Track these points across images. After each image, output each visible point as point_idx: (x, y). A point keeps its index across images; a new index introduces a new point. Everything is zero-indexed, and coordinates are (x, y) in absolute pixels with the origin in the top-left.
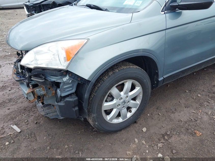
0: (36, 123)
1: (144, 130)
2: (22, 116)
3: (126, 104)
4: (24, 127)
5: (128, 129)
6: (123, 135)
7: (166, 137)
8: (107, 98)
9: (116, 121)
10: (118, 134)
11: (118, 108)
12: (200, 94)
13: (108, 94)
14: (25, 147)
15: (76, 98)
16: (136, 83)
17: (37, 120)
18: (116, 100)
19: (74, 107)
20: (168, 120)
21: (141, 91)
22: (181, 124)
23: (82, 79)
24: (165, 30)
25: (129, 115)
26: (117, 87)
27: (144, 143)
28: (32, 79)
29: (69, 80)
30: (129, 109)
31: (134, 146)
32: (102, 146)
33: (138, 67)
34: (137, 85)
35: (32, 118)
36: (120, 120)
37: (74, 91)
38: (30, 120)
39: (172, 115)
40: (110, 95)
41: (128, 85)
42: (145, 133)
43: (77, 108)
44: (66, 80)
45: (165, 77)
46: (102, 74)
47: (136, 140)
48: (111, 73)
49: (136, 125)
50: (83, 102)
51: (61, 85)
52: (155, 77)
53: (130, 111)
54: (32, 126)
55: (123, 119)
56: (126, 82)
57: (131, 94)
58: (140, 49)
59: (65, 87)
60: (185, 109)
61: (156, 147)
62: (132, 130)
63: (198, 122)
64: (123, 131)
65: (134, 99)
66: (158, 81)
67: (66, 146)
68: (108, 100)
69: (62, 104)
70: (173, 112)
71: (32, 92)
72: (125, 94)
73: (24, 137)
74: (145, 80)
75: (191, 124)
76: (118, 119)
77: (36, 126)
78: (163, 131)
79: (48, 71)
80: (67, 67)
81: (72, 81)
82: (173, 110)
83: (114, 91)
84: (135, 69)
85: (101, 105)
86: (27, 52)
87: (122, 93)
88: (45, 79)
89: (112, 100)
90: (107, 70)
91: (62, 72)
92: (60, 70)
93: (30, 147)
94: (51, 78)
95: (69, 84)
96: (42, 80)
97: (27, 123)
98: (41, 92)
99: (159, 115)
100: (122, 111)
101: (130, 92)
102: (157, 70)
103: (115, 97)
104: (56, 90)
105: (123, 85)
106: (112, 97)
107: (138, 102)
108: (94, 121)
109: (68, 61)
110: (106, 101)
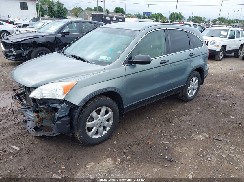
0: (32, 143)
1: (115, 142)
2: (18, 139)
3: (102, 124)
4: (23, 147)
5: (104, 143)
6: (101, 146)
7: (130, 146)
8: (89, 119)
9: (95, 137)
10: (97, 146)
11: (96, 127)
12: (156, 119)
13: (90, 116)
14: (27, 158)
15: (69, 118)
16: (109, 109)
17: (31, 141)
18: (95, 120)
19: (67, 125)
20: (132, 136)
21: (112, 114)
22: (141, 138)
23: (74, 105)
24: (125, 76)
25: (105, 132)
26: (96, 111)
27: (115, 150)
28: (38, 106)
29: (65, 106)
30: (104, 128)
31: (108, 153)
32: (86, 154)
33: (109, 99)
34: (109, 111)
35: (27, 140)
36: (98, 136)
37: (67, 114)
38: (26, 142)
39: (135, 133)
40: (91, 117)
41: (103, 110)
42: (116, 144)
43: (69, 125)
44: (63, 106)
45: (128, 105)
46: (86, 103)
47: (109, 149)
48: (92, 102)
49: (110, 140)
50: (74, 121)
51: (59, 110)
52: (122, 105)
53: (105, 130)
54: (29, 145)
55: (100, 135)
56: (102, 108)
57: (105, 116)
58: (110, 88)
59: (62, 111)
60: (144, 129)
61: (122, 152)
62: (107, 143)
63: (152, 136)
64: (100, 145)
65: (108, 120)
66: (123, 108)
67: (59, 156)
68: (90, 120)
69: (59, 122)
70: (136, 131)
71: (37, 115)
72: (101, 116)
73: (24, 153)
74: (114, 107)
75: (147, 138)
76: (96, 135)
77: (32, 145)
78: (128, 143)
79: (51, 100)
80: (65, 98)
81: (67, 106)
82: (136, 130)
83: (94, 114)
84: (107, 99)
85: (85, 124)
86: (35, 88)
87: (99, 116)
88: (48, 106)
89: (93, 121)
90: (89, 100)
91: (61, 101)
92: (59, 100)
93: (31, 158)
94: (52, 105)
95: (65, 108)
96: (46, 106)
97: (24, 144)
98: (43, 116)
99: (126, 133)
100: (100, 129)
101: (105, 115)
102: (122, 100)
103: (94, 118)
104: (55, 114)
105: (100, 110)
106: (92, 119)
107: (111, 123)
108: (80, 135)
109: (65, 94)
110: (89, 121)
